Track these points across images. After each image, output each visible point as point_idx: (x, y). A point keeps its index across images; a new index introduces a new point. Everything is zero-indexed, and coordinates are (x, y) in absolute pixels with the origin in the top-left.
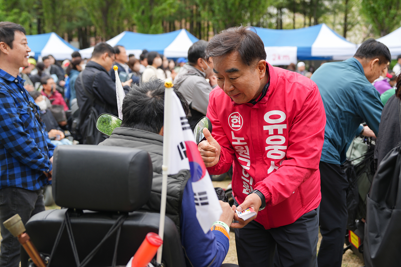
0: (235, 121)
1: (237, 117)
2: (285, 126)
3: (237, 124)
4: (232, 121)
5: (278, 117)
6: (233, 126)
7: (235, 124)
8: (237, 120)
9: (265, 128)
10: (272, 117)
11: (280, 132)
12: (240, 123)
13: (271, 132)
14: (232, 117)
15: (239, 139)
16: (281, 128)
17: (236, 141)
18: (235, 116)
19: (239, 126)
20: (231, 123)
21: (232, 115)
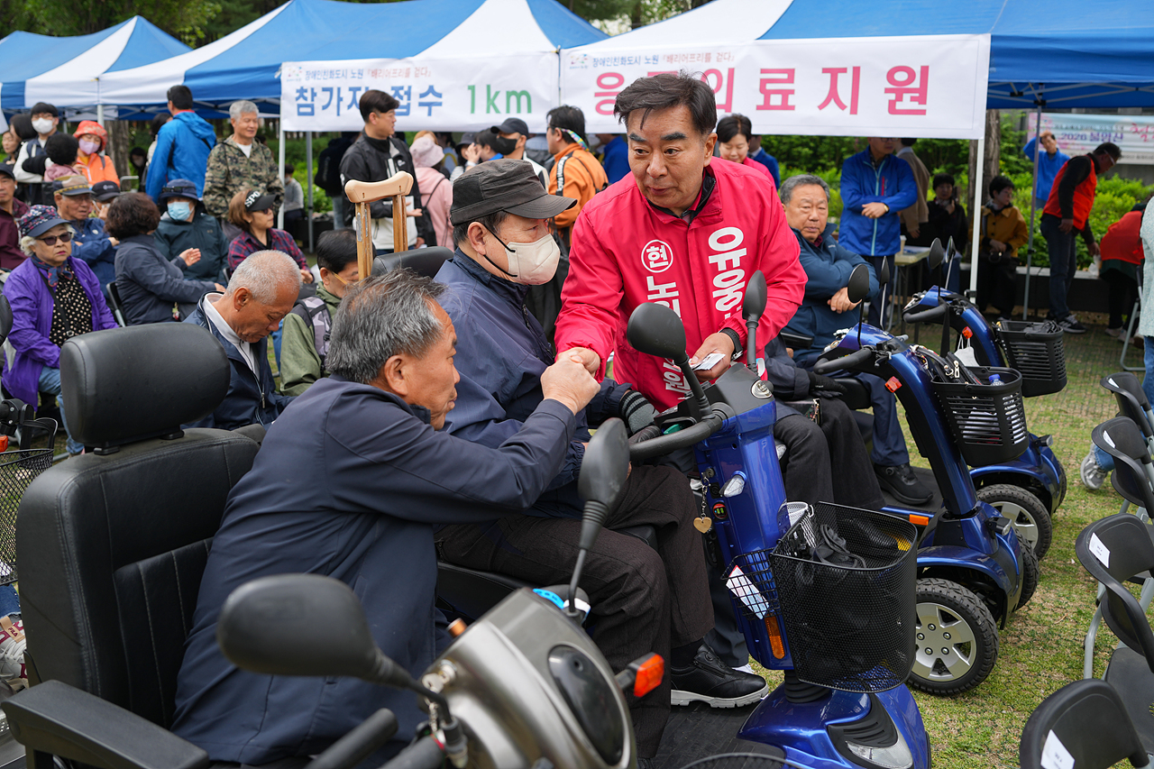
0: (654, 256)
1: (657, 249)
2: (743, 252)
3: (661, 260)
4: (650, 257)
5: (731, 238)
6: (652, 265)
7: (655, 262)
8: (657, 254)
9: (712, 259)
10: (721, 240)
11: (736, 263)
12: (665, 258)
13: (722, 267)
14: (648, 251)
15: (662, 288)
16: (736, 257)
17: (657, 292)
18: (653, 248)
19: (666, 263)
20: (647, 262)
21: (649, 247)
